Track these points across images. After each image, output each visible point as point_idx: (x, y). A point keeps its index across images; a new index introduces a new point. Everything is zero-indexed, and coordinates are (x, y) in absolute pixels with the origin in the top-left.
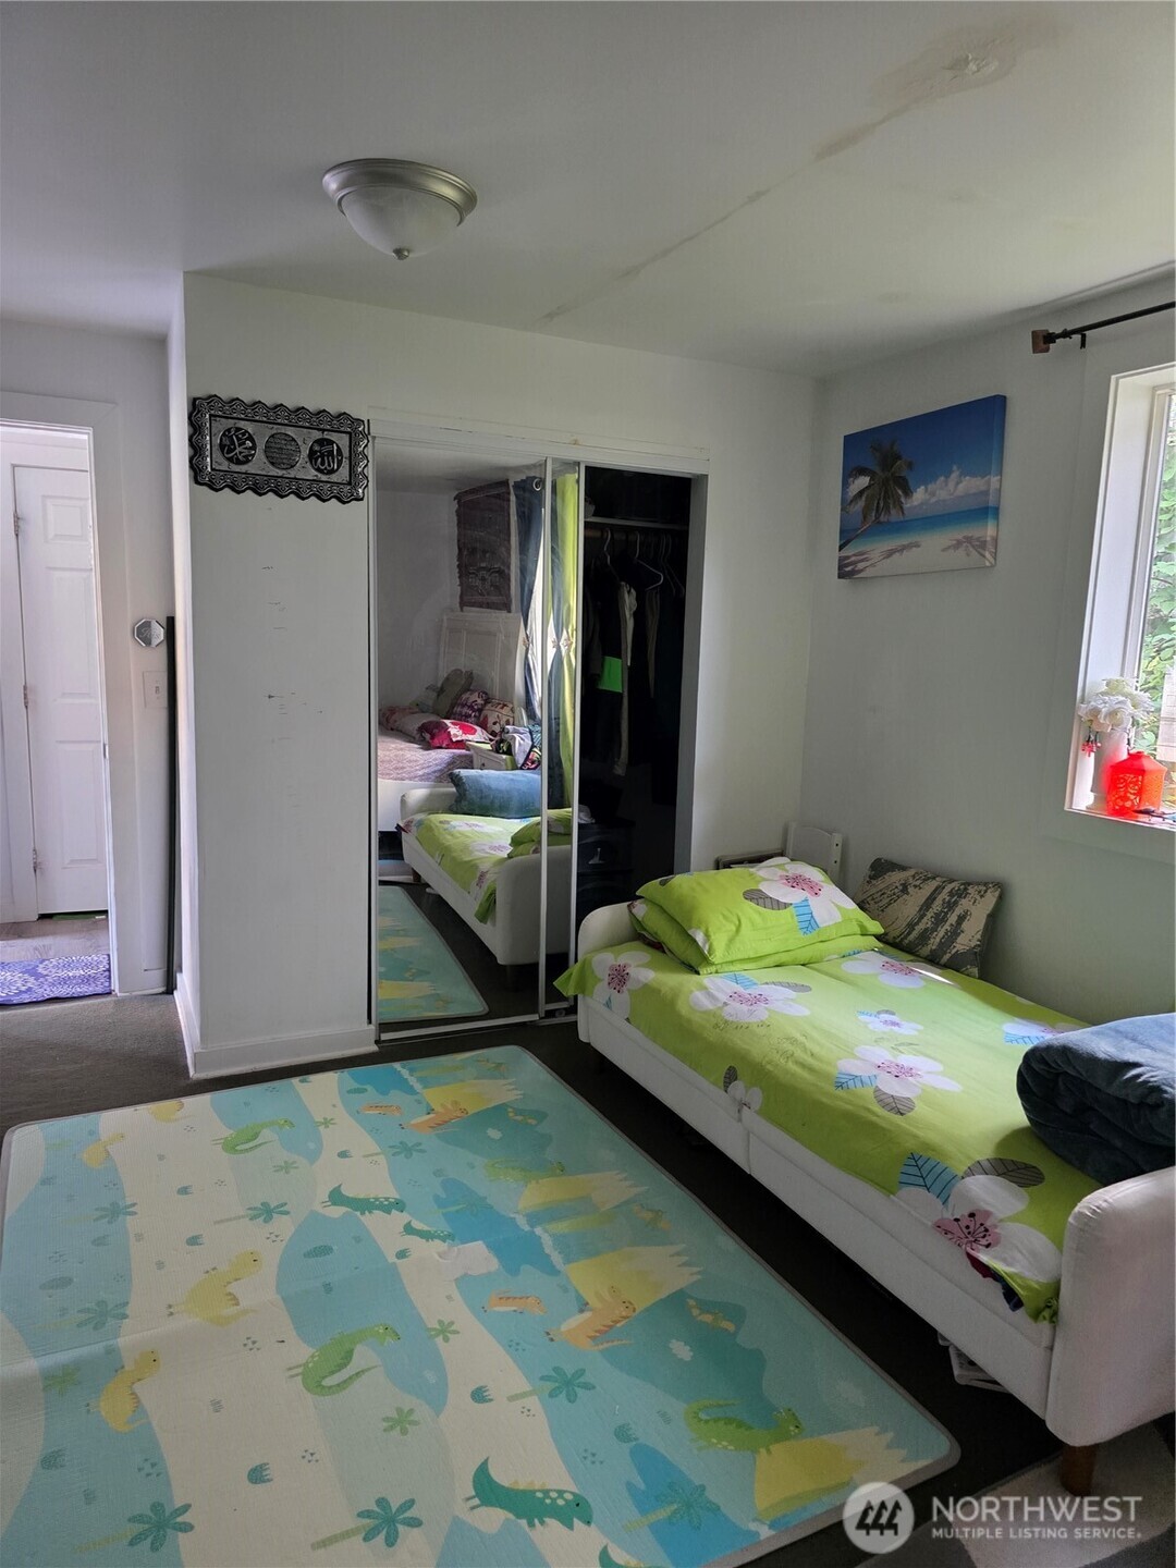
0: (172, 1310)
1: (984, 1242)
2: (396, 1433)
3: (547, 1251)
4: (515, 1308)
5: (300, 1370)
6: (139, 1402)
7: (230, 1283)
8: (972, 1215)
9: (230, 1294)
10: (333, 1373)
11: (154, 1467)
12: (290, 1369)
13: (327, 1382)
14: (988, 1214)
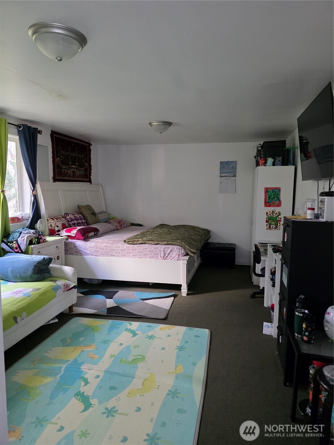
0: (158, 387)
1: (69, 286)
2: (139, 345)
3: (70, 363)
4: (95, 356)
5: (144, 361)
6: (175, 368)
7: (141, 389)
8: (64, 286)
9: (143, 386)
10: (139, 358)
11: (178, 357)
12: (145, 362)
13: (141, 357)
14: (64, 284)
